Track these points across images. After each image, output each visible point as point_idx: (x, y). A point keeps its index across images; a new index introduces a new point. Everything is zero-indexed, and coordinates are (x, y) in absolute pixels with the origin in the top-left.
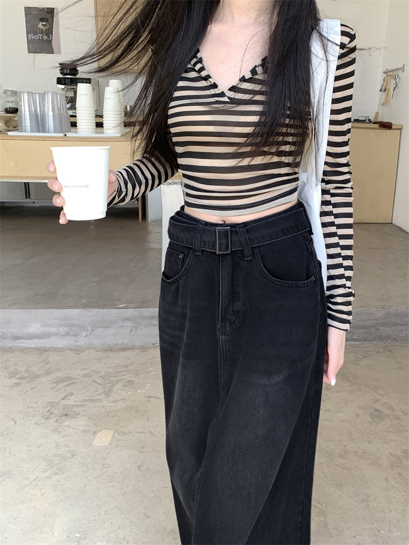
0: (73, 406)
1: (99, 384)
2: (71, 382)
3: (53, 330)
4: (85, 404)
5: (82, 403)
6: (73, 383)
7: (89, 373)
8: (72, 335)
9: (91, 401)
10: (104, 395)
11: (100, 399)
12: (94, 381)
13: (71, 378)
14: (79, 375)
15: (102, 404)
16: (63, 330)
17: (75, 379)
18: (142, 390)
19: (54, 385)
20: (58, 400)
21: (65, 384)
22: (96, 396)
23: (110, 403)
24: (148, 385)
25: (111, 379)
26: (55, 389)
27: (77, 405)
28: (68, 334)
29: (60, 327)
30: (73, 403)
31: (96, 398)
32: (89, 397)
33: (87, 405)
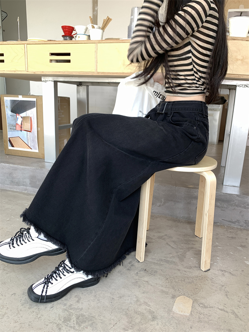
1: (173, 248)
4: (161, 263)
5: (159, 262)
9: (167, 262)
10: (178, 259)
11: (174, 262)
15: (177, 267)
17: (151, 239)
22: (171, 258)
23: (185, 268)
24: (218, 258)
25: (182, 245)
31: (171, 260)
32: (165, 257)
33: (163, 265)
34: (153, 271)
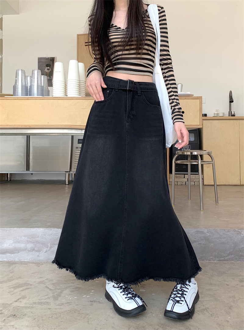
0: (23, 307)
1: (51, 290)
2: (28, 287)
3: (22, 246)
4: (34, 306)
5: (31, 306)
6: (28, 288)
7: (44, 281)
8: (37, 251)
9: (40, 303)
10: (52, 299)
11: (48, 302)
12: (46, 287)
13: (28, 284)
14: (35, 282)
15: (49, 307)
16: (30, 246)
17: (31, 285)
18: (87, 296)
19: (12, 289)
20: (11, 302)
21: (21, 289)
22: (45, 299)
23: (57, 306)
24: (92, 291)
25: (61, 286)
26: (12, 293)
27: (26, 308)
28: (34, 250)
29: (28, 243)
30: (24, 305)
31: (45, 301)
32: (39, 300)
33: (35, 307)
34: (23, 315)
